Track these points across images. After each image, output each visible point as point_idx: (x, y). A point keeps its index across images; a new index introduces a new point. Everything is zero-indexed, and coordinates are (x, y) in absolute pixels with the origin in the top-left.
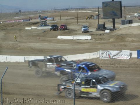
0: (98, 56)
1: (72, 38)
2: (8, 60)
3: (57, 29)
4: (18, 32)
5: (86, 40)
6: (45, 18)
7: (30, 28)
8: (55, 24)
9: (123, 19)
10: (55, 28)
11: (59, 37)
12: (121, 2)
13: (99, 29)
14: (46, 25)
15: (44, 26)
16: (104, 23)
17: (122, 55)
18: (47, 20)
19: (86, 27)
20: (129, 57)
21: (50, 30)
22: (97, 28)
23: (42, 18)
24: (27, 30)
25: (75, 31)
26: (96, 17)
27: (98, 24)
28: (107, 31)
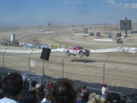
0: (117, 50)
1: (102, 41)
4: (71, 36)
5: (110, 42)
6: (87, 29)
7: (78, 34)
9: (132, 30)
10: (92, 35)
11: (95, 40)
12: (131, 21)
13: (118, 36)
14: (88, 33)
15: (86, 33)
16: (121, 32)
17: (131, 50)
19: (110, 34)
20: (135, 51)
21: (89, 35)
22: (116, 35)
24: (76, 35)
25: (104, 36)
27: (117, 33)
28: (122, 37)
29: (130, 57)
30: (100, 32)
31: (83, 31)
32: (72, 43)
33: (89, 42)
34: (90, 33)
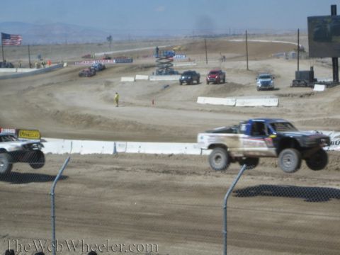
1: (233, 104)
2: (75, 151)
3: (195, 82)
4: (103, 87)
5: (266, 108)
6: (169, 55)
7: (131, 79)
8: (192, 70)
10: (192, 80)
11: (201, 100)
13: (299, 81)
14: (172, 73)
15: (166, 74)
16: (312, 68)
18: (172, 60)
19: (268, 77)
21: (179, 82)
22: (294, 81)
23: (162, 54)
24: (124, 83)
25: (240, 86)
26: (293, 54)
27: (296, 70)
28: (319, 88)
30: (226, 66)
31: (153, 66)
32: (102, 115)
33: (179, 109)
34: (182, 72)
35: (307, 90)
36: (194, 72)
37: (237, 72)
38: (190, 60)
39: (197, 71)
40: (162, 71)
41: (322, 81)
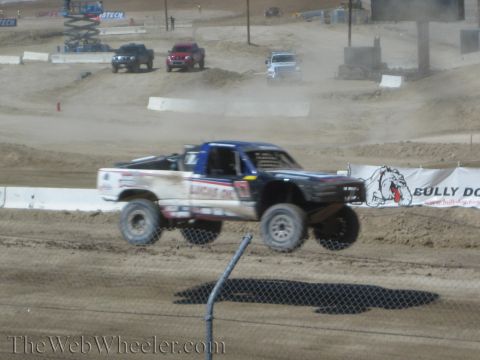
1: (219, 112)
3: (143, 66)
6: (92, 13)
7: (14, 60)
8: (138, 43)
9: (468, 25)
10: (137, 62)
11: (156, 104)
13: (352, 68)
14: (97, 48)
15: (85, 50)
16: (377, 42)
17: (454, 191)
18: (97, 23)
21: (111, 66)
22: (340, 67)
23: (77, 10)
25: (234, 76)
26: (340, 13)
27: (347, 45)
28: (390, 82)
29: (447, 244)
30: (206, 36)
31: (57, 34)
34: (117, 46)
35: (368, 86)
36: (143, 47)
37: (228, 47)
38: (132, 23)
39: (149, 45)
40: (77, 44)
41: (397, 67)
